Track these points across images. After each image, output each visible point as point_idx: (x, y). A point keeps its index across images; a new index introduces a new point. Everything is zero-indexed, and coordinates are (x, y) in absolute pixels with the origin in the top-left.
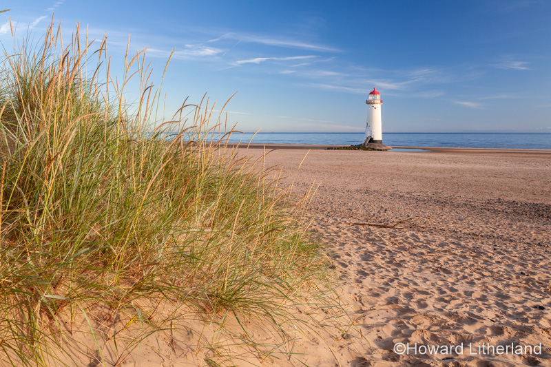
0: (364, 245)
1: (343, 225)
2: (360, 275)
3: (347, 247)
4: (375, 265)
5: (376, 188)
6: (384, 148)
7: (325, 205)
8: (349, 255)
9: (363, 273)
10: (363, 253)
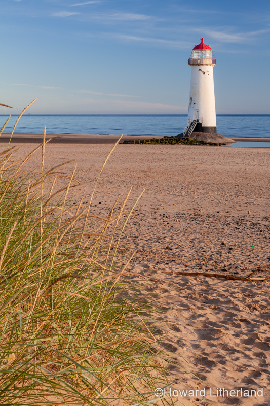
0: (201, 312)
1: (159, 276)
2: (200, 366)
3: (171, 315)
4: (225, 347)
5: (211, 210)
6: (221, 141)
7: (125, 241)
8: (177, 330)
9: (205, 362)
10: (200, 326)
